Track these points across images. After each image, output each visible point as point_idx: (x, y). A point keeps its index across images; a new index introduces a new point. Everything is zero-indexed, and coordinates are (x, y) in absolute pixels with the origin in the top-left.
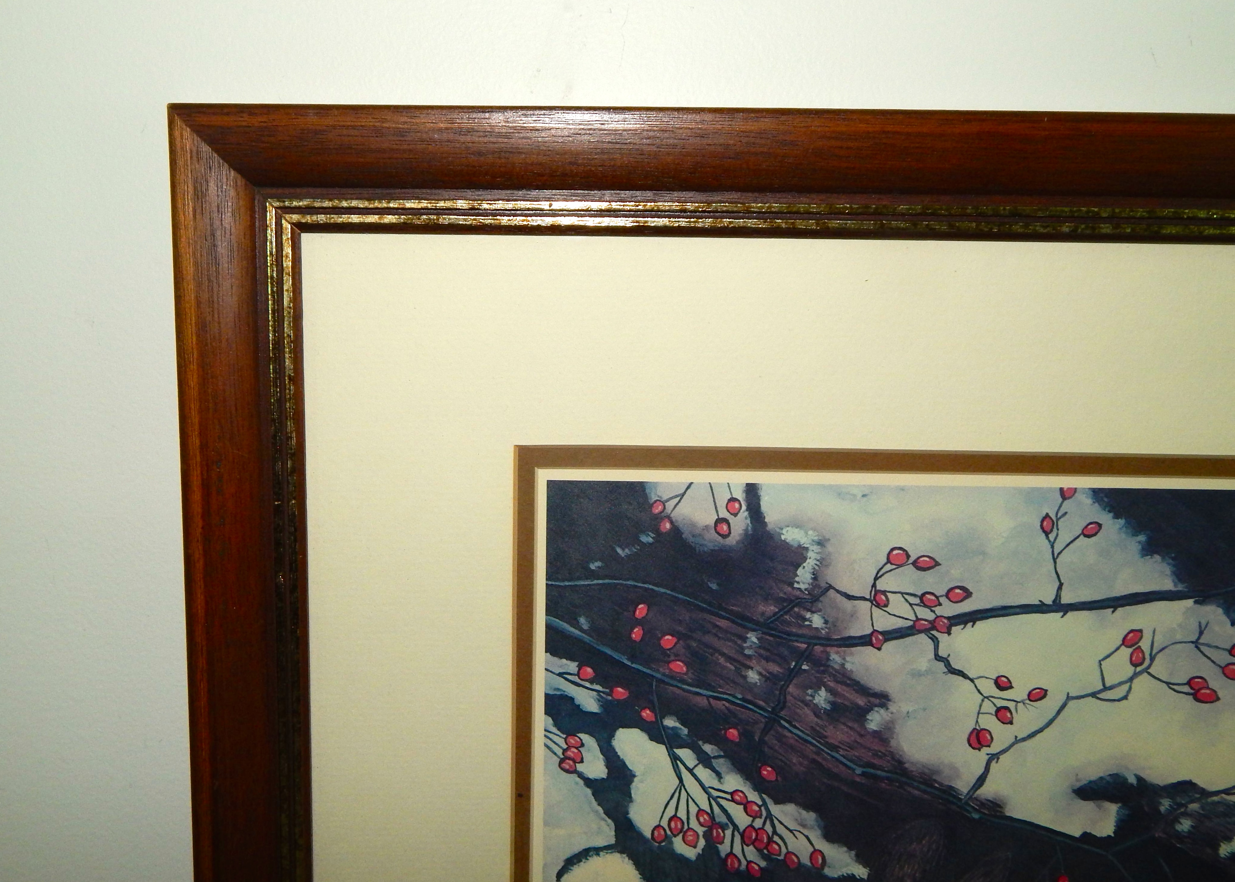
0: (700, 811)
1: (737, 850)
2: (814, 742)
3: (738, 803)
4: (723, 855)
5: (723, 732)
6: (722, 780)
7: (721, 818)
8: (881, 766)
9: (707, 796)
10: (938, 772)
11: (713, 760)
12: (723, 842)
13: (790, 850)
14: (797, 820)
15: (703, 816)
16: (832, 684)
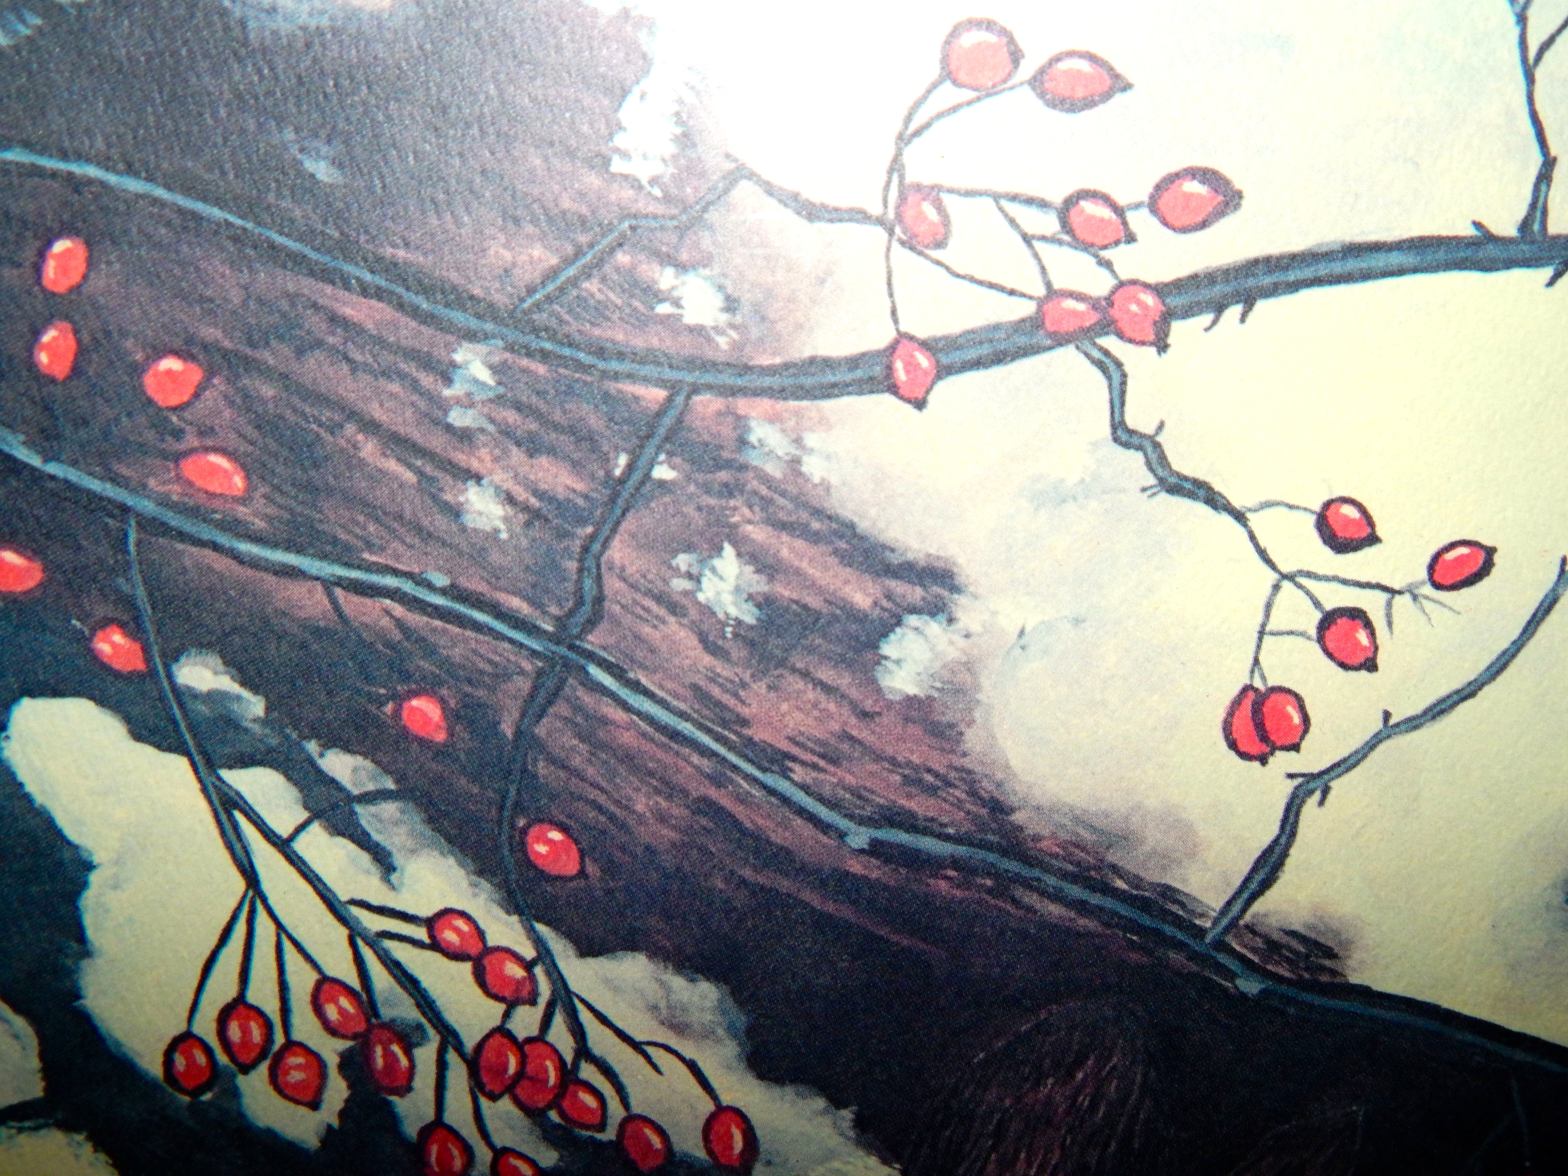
0: (326, 984)
1: (459, 1113)
2: (705, 739)
3: (456, 956)
4: (411, 1129)
5: (389, 708)
6: (394, 877)
7: (398, 1004)
8: (932, 820)
9: (344, 932)
11: (358, 808)
12: (409, 1089)
13: (636, 1109)
14: (655, 1008)
15: (336, 1003)
16: (758, 533)
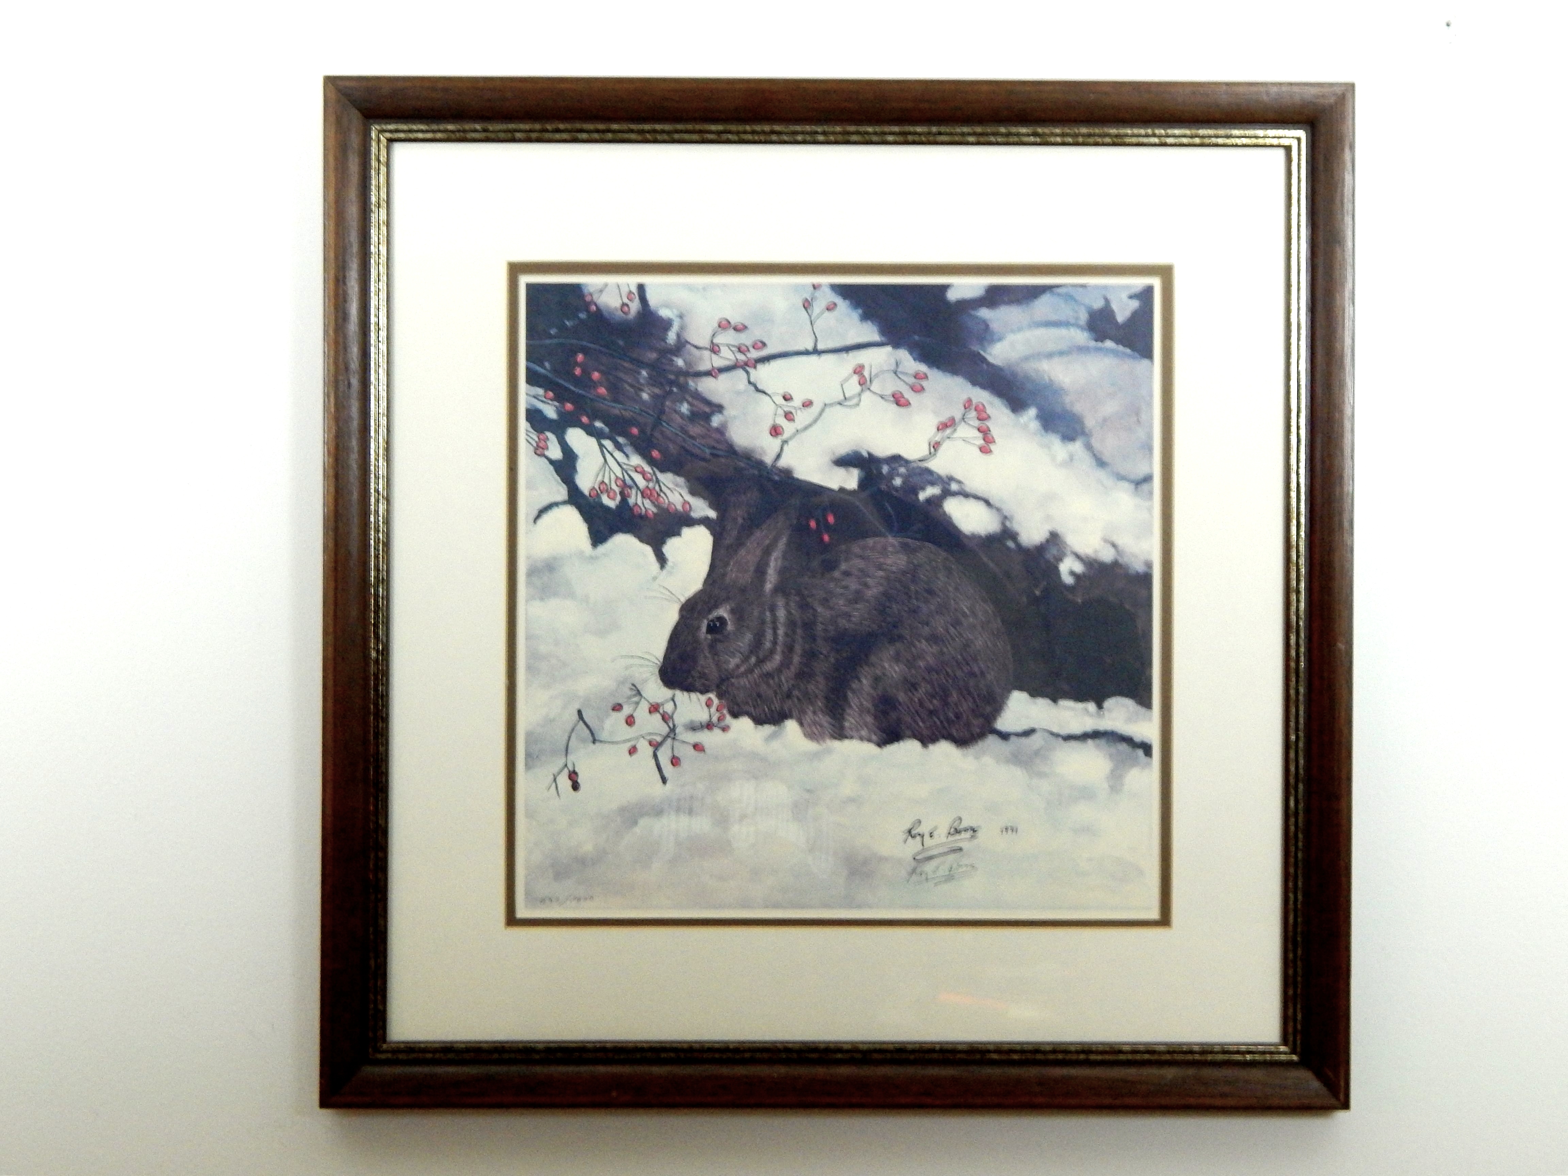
0: (617, 478)
1: (639, 502)
2: (682, 434)
3: (639, 473)
4: (631, 505)
5: (629, 430)
6: (629, 459)
7: (628, 481)
8: (721, 448)
9: (621, 469)
10: (753, 451)
11: (623, 447)
12: (631, 497)
13: (670, 501)
14: (673, 482)
15: (619, 481)
16: (690, 399)
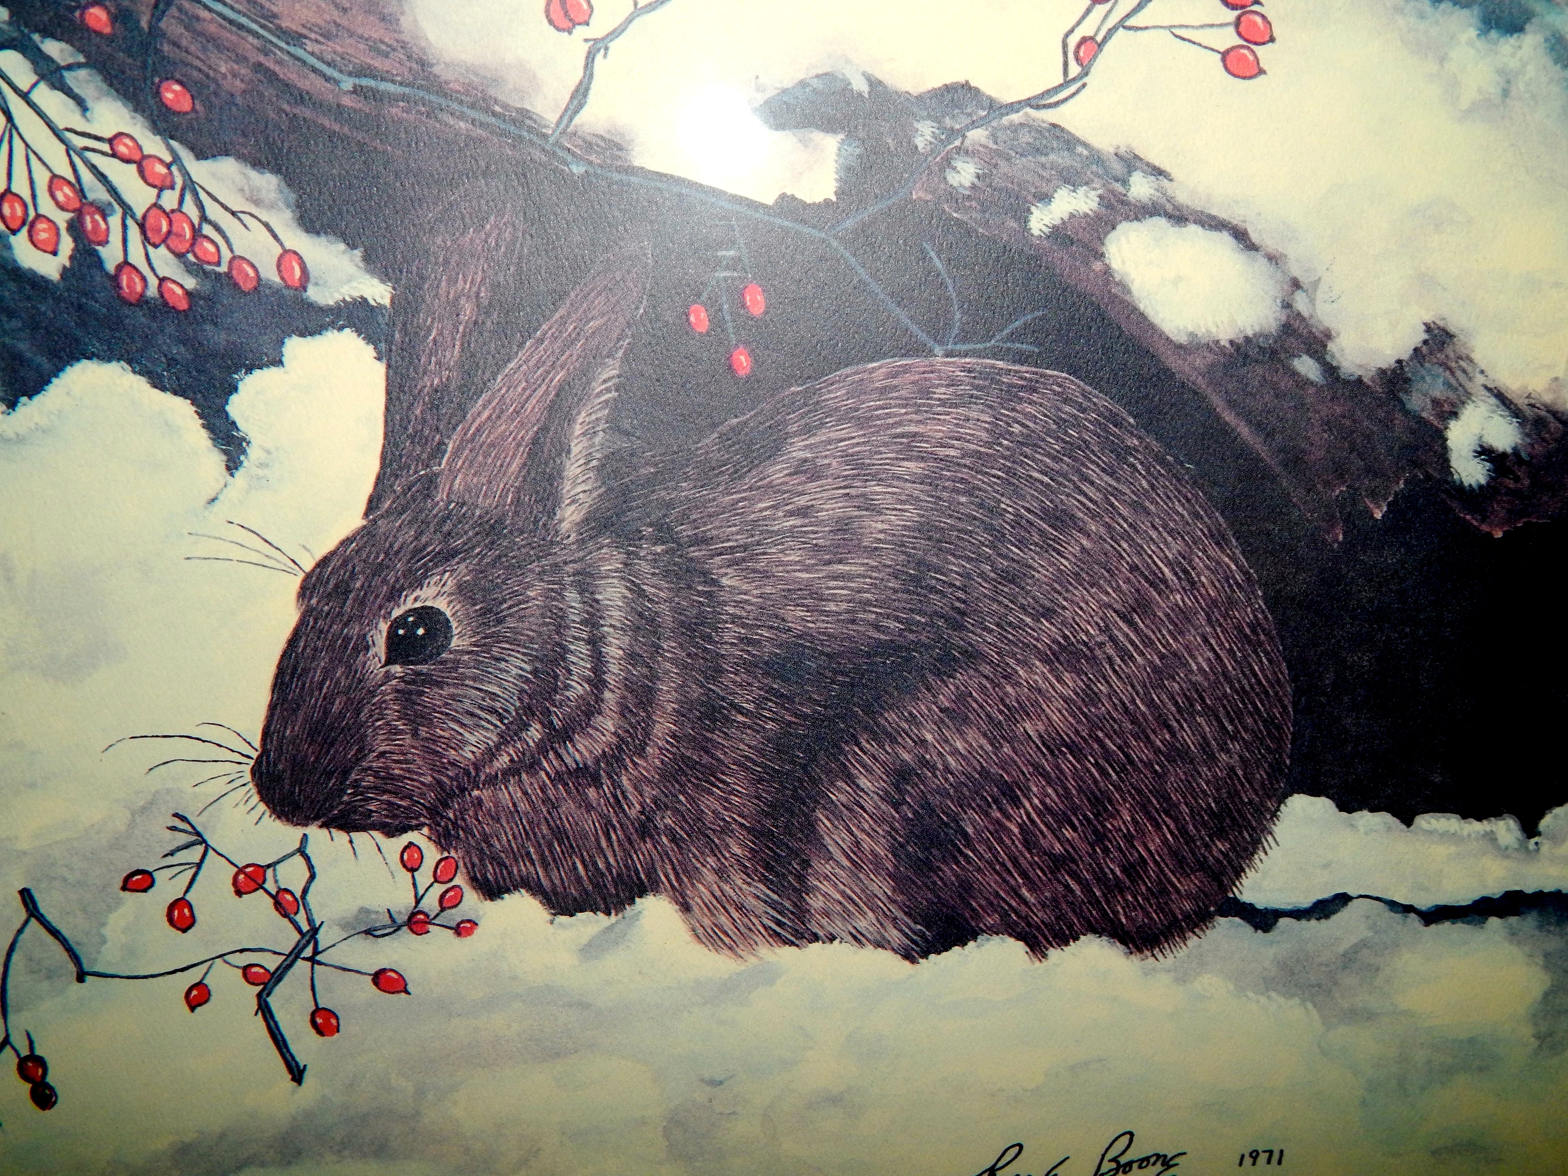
0: (55, 179)
1: (136, 256)
2: (255, 27)
3: (127, 161)
4: (110, 266)
5: (77, 13)
6: (88, 114)
7: (97, 192)
8: (387, 72)
9: (63, 147)
10: (496, 81)
11: (66, 74)
12: (107, 242)
13: (237, 253)
14: (242, 190)
15: (62, 190)
